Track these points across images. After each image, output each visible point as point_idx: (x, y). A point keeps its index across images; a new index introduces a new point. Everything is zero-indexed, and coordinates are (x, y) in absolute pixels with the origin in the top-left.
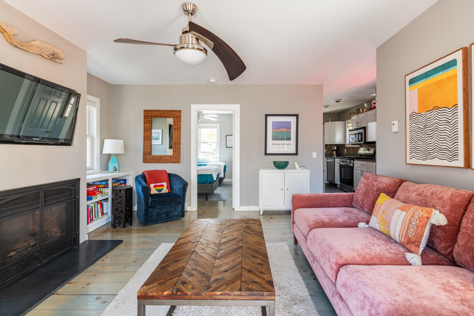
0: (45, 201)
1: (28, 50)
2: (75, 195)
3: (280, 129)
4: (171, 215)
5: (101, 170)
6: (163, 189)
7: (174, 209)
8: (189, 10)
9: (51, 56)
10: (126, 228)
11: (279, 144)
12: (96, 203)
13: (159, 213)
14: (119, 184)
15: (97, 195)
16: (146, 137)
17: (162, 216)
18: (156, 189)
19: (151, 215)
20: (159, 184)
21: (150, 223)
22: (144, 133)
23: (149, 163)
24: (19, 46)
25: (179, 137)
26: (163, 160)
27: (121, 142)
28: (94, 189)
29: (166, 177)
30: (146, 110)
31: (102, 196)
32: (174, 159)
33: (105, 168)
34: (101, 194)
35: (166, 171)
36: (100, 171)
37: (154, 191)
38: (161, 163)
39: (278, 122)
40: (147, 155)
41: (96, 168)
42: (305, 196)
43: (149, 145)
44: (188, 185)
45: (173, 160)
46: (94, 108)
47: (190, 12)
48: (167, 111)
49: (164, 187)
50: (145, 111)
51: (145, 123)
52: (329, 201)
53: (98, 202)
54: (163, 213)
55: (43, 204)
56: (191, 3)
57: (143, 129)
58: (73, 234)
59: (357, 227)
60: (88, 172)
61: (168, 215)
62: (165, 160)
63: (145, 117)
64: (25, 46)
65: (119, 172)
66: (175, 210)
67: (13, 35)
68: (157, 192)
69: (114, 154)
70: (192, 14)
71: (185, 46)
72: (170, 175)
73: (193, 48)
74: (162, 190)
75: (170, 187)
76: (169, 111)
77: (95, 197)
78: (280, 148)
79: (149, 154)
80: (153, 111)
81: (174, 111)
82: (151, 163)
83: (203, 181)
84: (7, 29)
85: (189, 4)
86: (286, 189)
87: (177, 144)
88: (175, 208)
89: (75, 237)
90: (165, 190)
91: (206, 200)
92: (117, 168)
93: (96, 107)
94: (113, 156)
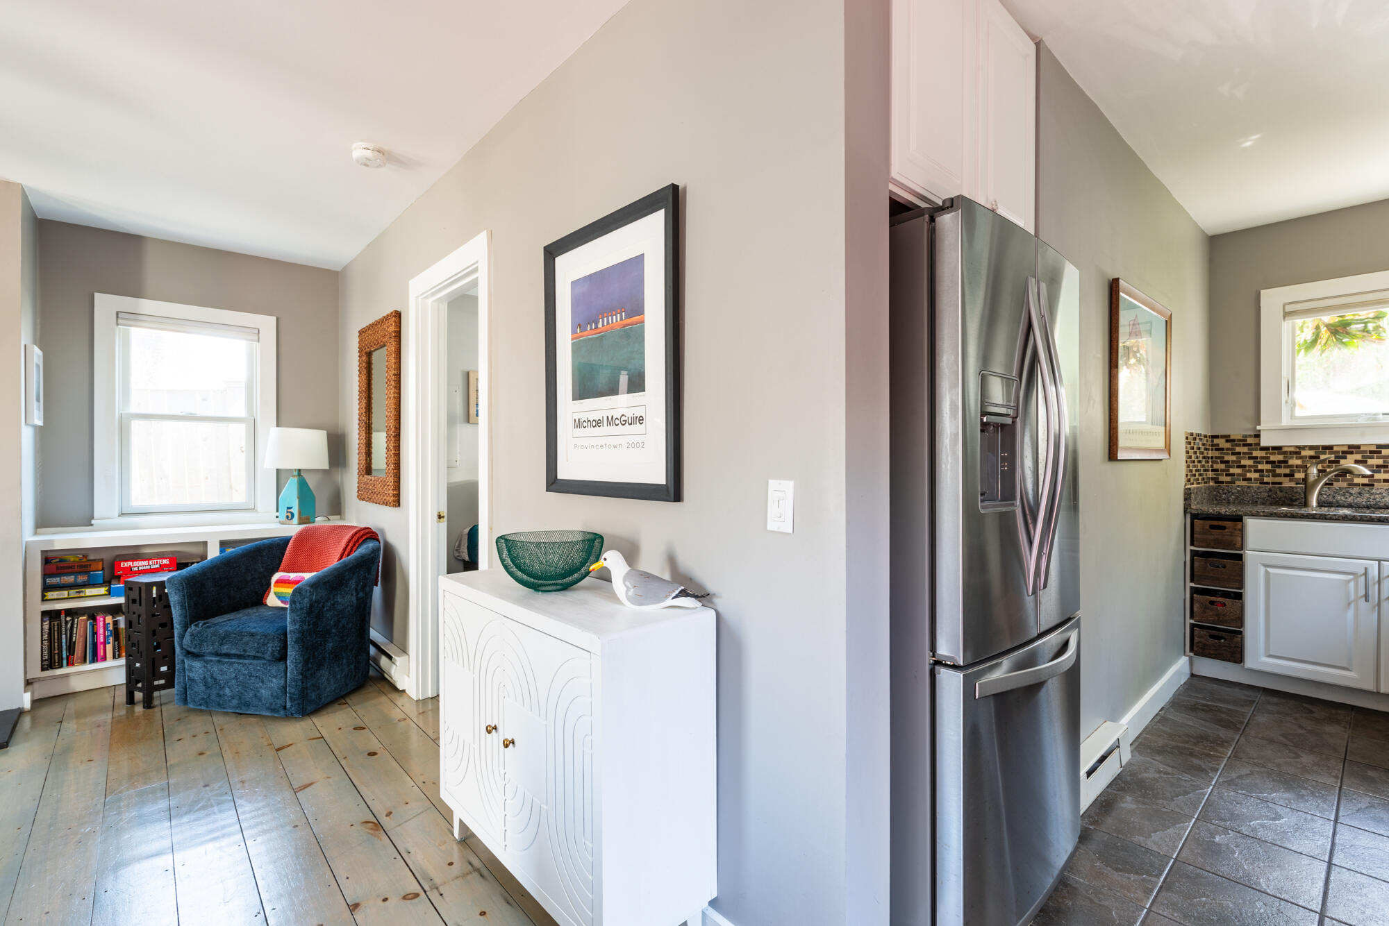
3: (600, 323)
4: (250, 695)
11: (599, 423)
16: (361, 416)
18: (276, 593)
19: (191, 680)
20: (293, 576)
26: (376, 493)
27: (320, 437)
32: (387, 492)
39: (591, 277)
40: (362, 476)
41: (259, 508)
45: (386, 495)
63: (361, 352)
81: (387, 318)
92: (295, 510)
93: (259, 341)
94: (294, 476)
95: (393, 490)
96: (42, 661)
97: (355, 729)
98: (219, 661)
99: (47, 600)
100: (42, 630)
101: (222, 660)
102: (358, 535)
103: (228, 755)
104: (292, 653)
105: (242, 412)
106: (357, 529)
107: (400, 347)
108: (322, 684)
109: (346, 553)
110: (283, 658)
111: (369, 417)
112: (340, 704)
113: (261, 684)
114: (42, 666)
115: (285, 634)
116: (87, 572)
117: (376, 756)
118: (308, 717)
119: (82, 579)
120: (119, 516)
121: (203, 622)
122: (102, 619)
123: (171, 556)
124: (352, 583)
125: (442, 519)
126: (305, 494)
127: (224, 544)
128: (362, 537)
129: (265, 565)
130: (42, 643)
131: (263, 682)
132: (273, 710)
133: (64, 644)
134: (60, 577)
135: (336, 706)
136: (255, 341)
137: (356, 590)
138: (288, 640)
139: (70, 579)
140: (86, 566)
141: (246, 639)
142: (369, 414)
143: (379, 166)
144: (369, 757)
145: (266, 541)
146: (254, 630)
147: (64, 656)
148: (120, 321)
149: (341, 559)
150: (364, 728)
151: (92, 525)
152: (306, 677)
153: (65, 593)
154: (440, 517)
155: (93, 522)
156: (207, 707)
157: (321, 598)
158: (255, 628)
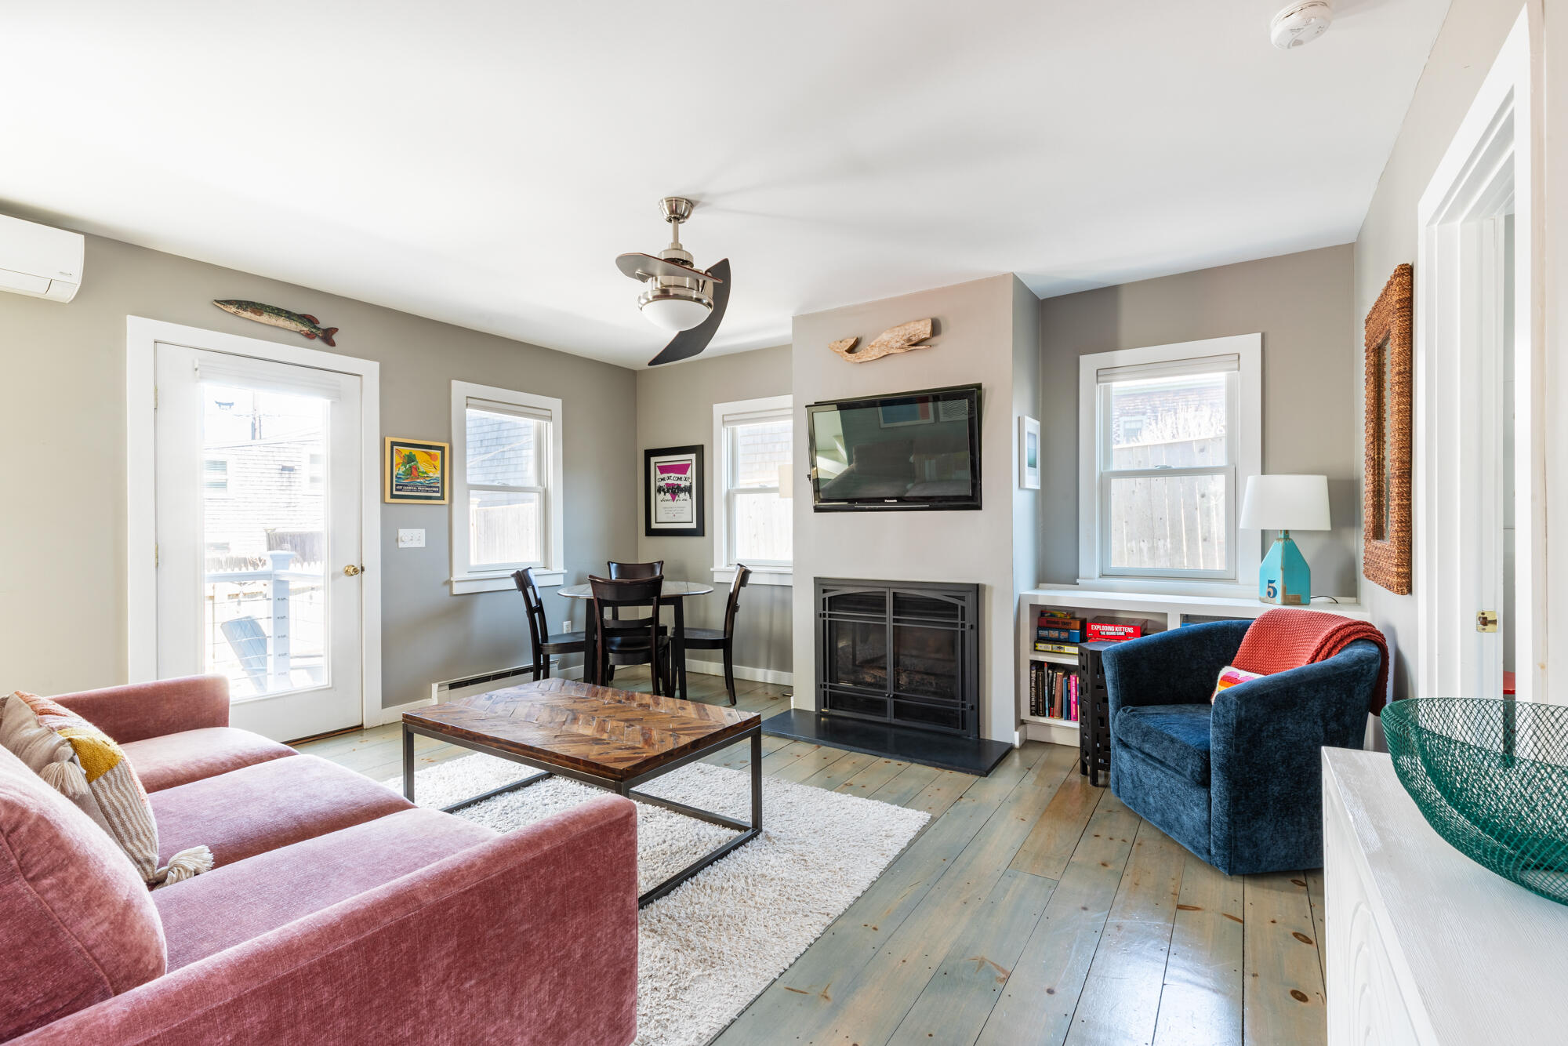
0: (896, 613)
1: (869, 359)
9: (907, 345)
13: (1140, 778)
16: (1369, 450)
26: (1379, 569)
32: (1391, 568)
41: (1239, 579)
45: (1389, 574)
54: (1151, 788)
55: (892, 617)
58: (957, 703)
62: (1381, 571)
64: (862, 356)
67: (846, 350)
80: (1372, 315)
84: (838, 348)
89: (963, 712)
92: (1278, 585)
93: (1239, 370)
94: (1279, 539)
95: (1398, 566)
96: (1031, 706)
97: (1296, 935)
98: (1144, 760)
99: (1037, 650)
100: (1031, 677)
101: (1147, 759)
102: (1342, 632)
103: (1127, 881)
104: (1216, 781)
105: (1221, 461)
106: (1344, 623)
107: (1411, 323)
108: (1263, 841)
109: (1321, 656)
110: (1205, 783)
111: (1379, 449)
112: (1294, 881)
113: (1182, 808)
114: (1031, 710)
115: (1208, 753)
116: (1067, 630)
117: (1302, 1004)
118: (1240, 879)
119: (1064, 635)
120: (1100, 577)
121: (1131, 708)
122: (1074, 678)
123: (1136, 625)
124: (1316, 706)
125: (1490, 627)
126: (1293, 562)
127: (1186, 618)
128: (1349, 635)
129: (1215, 653)
130: (1031, 690)
131: (1184, 805)
132: (1196, 848)
133: (1046, 695)
134: (1048, 630)
135: (1287, 883)
136: (1234, 370)
137: (1323, 717)
138: (1212, 763)
139: (1054, 634)
140: (1067, 624)
141: (1166, 743)
142: (1379, 445)
143: (1320, 30)
144: (1292, 998)
145: (1221, 622)
146: (1175, 735)
147: (1047, 706)
148: (1100, 379)
149: (1312, 662)
150: (1310, 942)
151: (1078, 584)
152: (1236, 823)
153: (1049, 647)
154: (1485, 621)
155: (1078, 581)
156: (1135, 808)
157: (1256, 715)
158: (1177, 733)
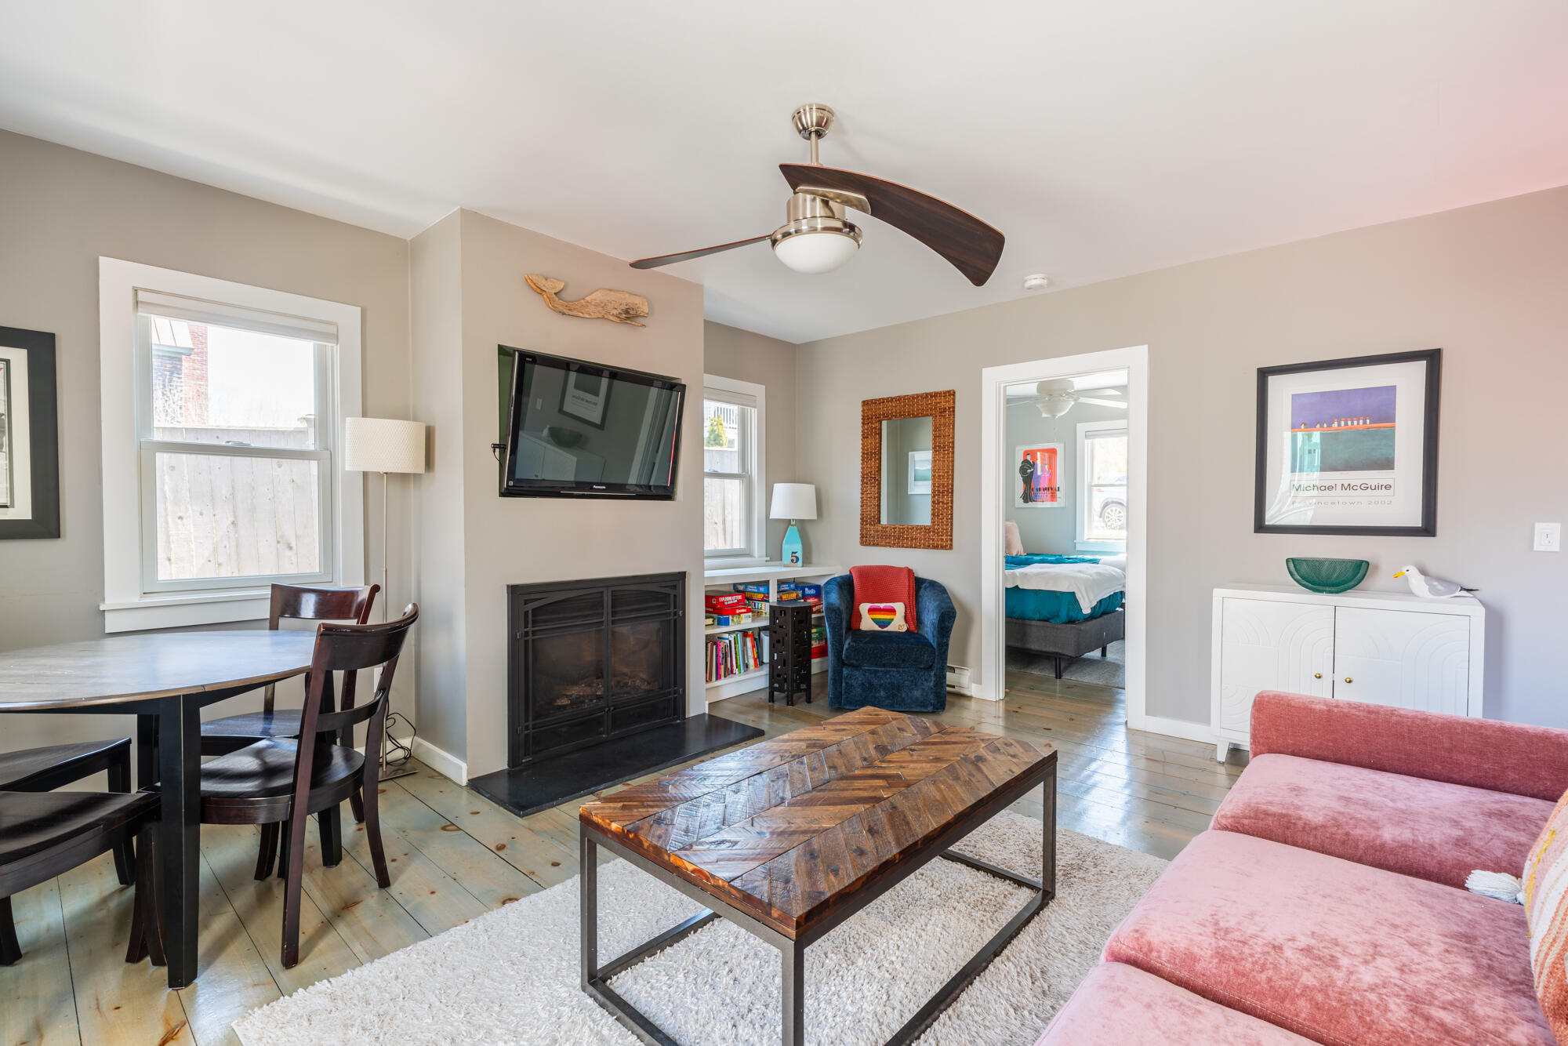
0: (614, 613)
1: (581, 315)
2: (675, 608)
3: (1335, 425)
4: (903, 696)
5: (768, 558)
6: (893, 620)
7: (912, 681)
8: (809, 125)
9: (624, 316)
10: (795, 707)
11: (1330, 488)
12: (740, 635)
13: (870, 683)
14: (797, 595)
15: (742, 615)
16: (867, 474)
17: (877, 695)
18: (872, 619)
19: (849, 686)
20: (882, 605)
21: (847, 707)
22: (862, 464)
23: (874, 545)
24: (566, 312)
25: (947, 472)
26: (907, 539)
27: (808, 490)
28: (736, 601)
29: (904, 586)
30: (867, 401)
31: (753, 621)
32: (935, 537)
33: (774, 554)
34: (750, 614)
35: (910, 572)
36: (766, 561)
37: (867, 623)
38: (903, 547)
39: (1322, 394)
40: (870, 524)
41: (756, 554)
42: (1313, 706)
43: (875, 498)
44: (954, 617)
45: (933, 540)
46: (753, 409)
47: (813, 129)
48: (918, 396)
49: (895, 615)
50: (865, 403)
51: (865, 437)
52: (1450, 750)
53: (745, 633)
54: (881, 685)
55: (610, 618)
56: (812, 105)
57: (861, 454)
58: (670, 692)
59: (1461, 885)
60: (707, 562)
61: (896, 695)
62: (912, 540)
63: (866, 420)
64: (574, 309)
65: (803, 566)
66: (916, 685)
67: (555, 294)
68: (877, 628)
69: (793, 520)
70: (819, 134)
71: (793, 230)
72: (919, 583)
73: (814, 230)
74: (889, 622)
75: (914, 616)
76: (921, 396)
77: (735, 619)
78: (1333, 503)
79: (874, 521)
80: (883, 402)
81: (935, 395)
82: (877, 545)
83: (1046, 614)
84: (544, 286)
85: (807, 109)
86: (1340, 678)
87: (943, 492)
88: (915, 679)
89: (675, 698)
90: (898, 624)
91: (1056, 677)
93: (748, 404)
94: (792, 525)
95: (948, 536)
106: (904, 569)
107: (954, 419)
110: (932, 665)
113: (913, 687)
115: (933, 647)
122: (719, 644)
138: (936, 652)
142: (880, 473)
